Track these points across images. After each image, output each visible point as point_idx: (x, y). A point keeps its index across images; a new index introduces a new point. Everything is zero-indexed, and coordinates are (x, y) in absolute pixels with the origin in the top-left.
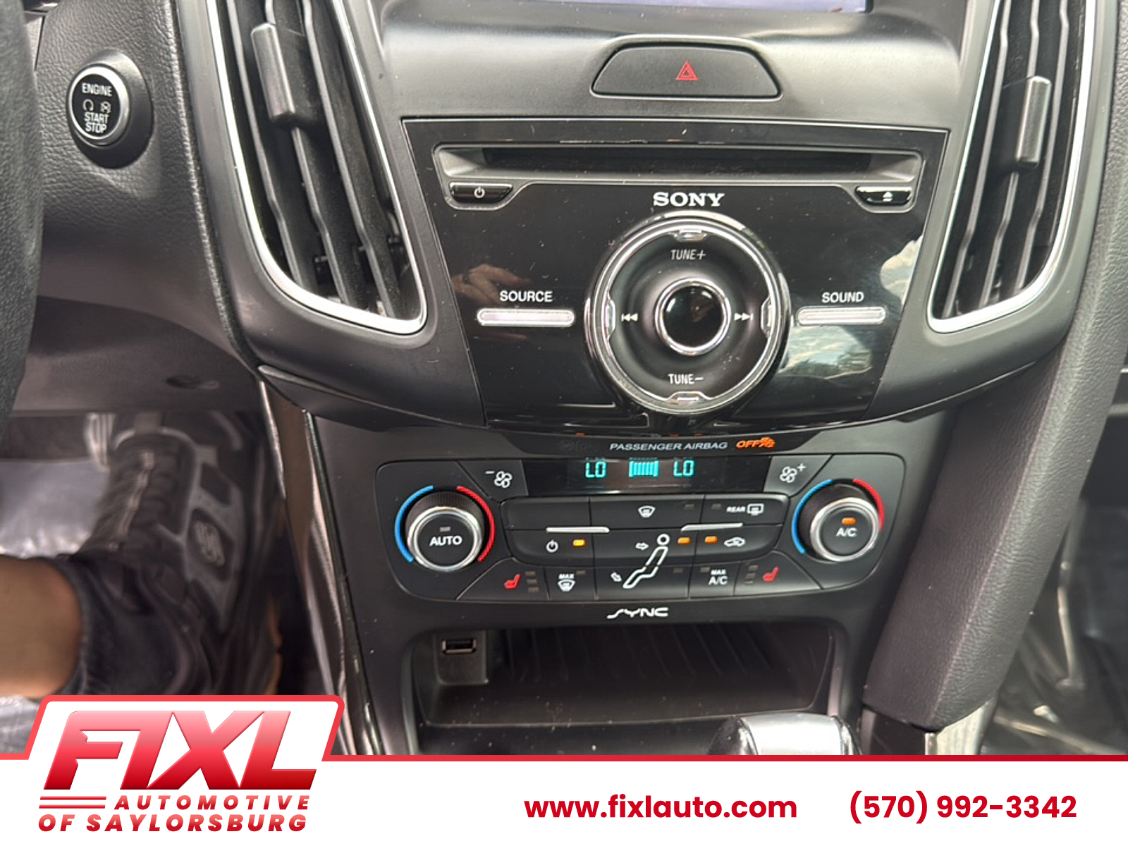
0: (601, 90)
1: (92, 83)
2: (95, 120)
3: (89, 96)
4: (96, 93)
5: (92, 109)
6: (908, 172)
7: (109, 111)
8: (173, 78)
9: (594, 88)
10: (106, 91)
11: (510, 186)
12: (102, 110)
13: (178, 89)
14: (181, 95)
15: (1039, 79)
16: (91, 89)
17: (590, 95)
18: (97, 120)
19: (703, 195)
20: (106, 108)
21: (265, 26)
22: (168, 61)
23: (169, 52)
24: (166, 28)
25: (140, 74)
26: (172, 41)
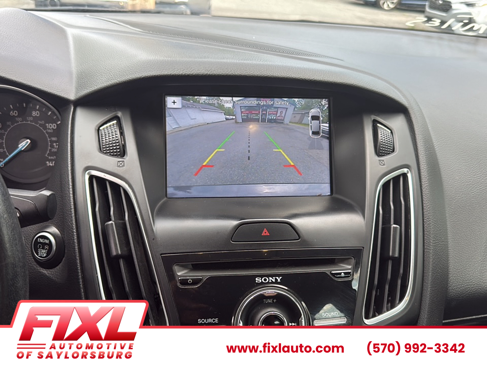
0: (234, 241)
1: (42, 238)
2: (42, 252)
3: (40, 243)
4: (43, 242)
5: (41, 248)
6: (350, 265)
7: (48, 249)
8: (74, 242)
9: (232, 240)
10: (47, 241)
11: (202, 278)
12: (45, 248)
13: (76, 246)
14: (77, 248)
15: (395, 226)
16: (41, 240)
17: (231, 242)
18: (43, 252)
19: (274, 278)
20: (47, 247)
21: (110, 222)
22: (73, 235)
23: (73, 232)
24: (72, 223)
25: (60, 235)
26: (75, 228)
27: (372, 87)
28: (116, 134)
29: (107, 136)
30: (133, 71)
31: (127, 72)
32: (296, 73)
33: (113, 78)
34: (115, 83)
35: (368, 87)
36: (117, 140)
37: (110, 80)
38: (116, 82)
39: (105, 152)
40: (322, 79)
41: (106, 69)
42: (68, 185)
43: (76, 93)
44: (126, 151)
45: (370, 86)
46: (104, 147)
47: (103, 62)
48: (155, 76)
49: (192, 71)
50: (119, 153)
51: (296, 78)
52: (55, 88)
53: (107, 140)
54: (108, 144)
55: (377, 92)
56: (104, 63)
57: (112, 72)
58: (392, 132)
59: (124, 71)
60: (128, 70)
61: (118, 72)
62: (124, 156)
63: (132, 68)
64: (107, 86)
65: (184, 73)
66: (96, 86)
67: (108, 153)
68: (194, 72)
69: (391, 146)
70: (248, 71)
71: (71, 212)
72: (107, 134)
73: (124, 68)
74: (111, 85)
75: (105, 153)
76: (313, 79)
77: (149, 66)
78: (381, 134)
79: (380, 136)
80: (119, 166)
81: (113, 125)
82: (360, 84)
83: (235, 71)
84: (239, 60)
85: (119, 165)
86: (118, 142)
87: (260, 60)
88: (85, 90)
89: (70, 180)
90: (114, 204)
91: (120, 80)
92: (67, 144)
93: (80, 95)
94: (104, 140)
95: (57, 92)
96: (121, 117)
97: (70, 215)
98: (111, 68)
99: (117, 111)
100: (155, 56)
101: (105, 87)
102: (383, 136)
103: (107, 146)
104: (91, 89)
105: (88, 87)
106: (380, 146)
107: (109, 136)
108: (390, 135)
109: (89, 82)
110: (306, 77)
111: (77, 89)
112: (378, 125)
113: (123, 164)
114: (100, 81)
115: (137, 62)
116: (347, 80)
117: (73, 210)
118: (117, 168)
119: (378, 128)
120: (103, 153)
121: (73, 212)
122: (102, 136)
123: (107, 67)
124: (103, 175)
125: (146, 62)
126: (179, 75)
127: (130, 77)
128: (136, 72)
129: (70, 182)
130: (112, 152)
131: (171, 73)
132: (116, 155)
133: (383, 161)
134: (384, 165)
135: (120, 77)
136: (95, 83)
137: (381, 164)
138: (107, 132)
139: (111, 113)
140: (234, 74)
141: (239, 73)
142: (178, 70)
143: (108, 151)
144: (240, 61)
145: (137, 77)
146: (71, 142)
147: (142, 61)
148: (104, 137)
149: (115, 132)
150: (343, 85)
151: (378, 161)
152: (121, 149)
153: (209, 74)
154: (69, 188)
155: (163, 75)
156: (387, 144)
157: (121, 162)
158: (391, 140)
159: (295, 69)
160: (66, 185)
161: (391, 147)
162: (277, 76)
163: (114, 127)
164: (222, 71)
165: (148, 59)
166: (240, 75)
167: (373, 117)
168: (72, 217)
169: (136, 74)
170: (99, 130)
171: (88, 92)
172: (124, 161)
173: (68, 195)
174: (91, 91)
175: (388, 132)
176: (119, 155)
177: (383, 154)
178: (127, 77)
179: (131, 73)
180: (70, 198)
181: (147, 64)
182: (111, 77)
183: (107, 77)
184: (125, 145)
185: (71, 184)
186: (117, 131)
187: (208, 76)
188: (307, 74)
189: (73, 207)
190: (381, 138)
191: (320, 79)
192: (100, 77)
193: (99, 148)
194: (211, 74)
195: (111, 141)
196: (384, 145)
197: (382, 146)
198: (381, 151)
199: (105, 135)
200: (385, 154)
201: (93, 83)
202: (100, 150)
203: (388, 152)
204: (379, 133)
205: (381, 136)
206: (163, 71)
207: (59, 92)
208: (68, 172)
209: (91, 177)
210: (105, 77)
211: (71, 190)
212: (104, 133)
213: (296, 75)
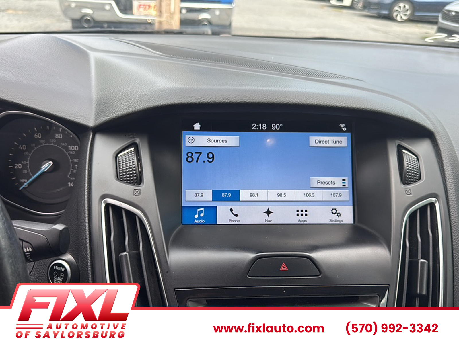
0: (251, 276)
1: (58, 266)
2: (58, 279)
3: (56, 270)
4: (59, 270)
5: (57, 275)
6: (374, 303)
7: (63, 277)
8: (88, 272)
9: (249, 275)
10: (63, 270)
12: (61, 276)
13: (90, 277)
14: (91, 279)
15: (422, 260)
16: (57, 268)
17: (248, 277)
18: (58, 280)
20: (62, 275)
21: (125, 253)
22: (86, 266)
23: (87, 263)
24: (87, 253)
25: (76, 263)
26: (89, 258)
27: (397, 112)
28: (133, 162)
29: (124, 164)
30: (151, 100)
31: (145, 100)
32: (317, 100)
33: (131, 106)
34: (132, 111)
35: (393, 113)
36: (134, 167)
37: (128, 108)
38: (134, 110)
39: (122, 179)
40: (344, 106)
41: (124, 96)
42: (84, 214)
43: (95, 119)
44: (142, 178)
45: (395, 111)
46: (121, 174)
47: (122, 89)
48: (172, 104)
49: (209, 99)
50: (135, 181)
51: (317, 104)
52: (74, 115)
53: (124, 167)
54: (125, 172)
55: (402, 117)
56: (124, 90)
57: (130, 100)
58: (418, 159)
59: (142, 99)
60: (146, 98)
61: (136, 100)
62: (140, 184)
63: (151, 96)
64: (125, 114)
65: (201, 101)
66: (115, 113)
67: (125, 180)
68: (212, 100)
69: (418, 173)
70: (266, 99)
71: (86, 241)
72: (124, 161)
73: (142, 96)
74: (129, 113)
75: (122, 181)
76: (335, 105)
77: (167, 94)
78: (407, 161)
79: (405, 163)
80: (135, 195)
81: (130, 153)
82: (385, 110)
83: (253, 99)
84: (257, 87)
85: (135, 193)
86: (135, 169)
87: (280, 87)
88: (104, 117)
89: (86, 208)
90: (129, 233)
91: (138, 108)
92: (85, 171)
93: (98, 122)
94: (121, 167)
95: (76, 118)
96: (139, 143)
97: (85, 245)
98: (130, 95)
99: (135, 137)
100: (173, 83)
101: (123, 115)
102: (409, 163)
103: (124, 174)
104: (109, 116)
105: (107, 114)
106: (406, 174)
107: (126, 164)
108: (417, 162)
109: (108, 109)
110: (328, 104)
111: (97, 115)
112: (403, 151)
113: (139, 192)
114: (118, 109)
115: (155, 90)
116: (371, 106)
117: (88, 239)
118: (133, 196)
119: (403, 155)
120: (119, 181)
121: (88, 242)
122: (119, 164)
123: (125, 94)
124: (119, 204)
125: (164, 90)
126: (197, 103)
127: (148, 105)
128: (154, 100)
129: (86, 211)
130: (129, 180)
131: (189, 101)
132: (132, 183)
133: (410, 189)
134: (410, 194)
135: (138, 105)
136: (114, 111)
137: (407, 193)
138: (124, 159)
139: (130, 140)
140: (252, 101)
141: (257, 100)
142: (196, 98)
143: (125, 179)
144: (259, 88)
145: (155, 105)
146: (88, 169)
147: (160, 88)
148: (121, 165)
149: (133, 159)
150: (367, 111)
151: (404, 190)
152: (138, 177)
153: (226, 102)
154: (85, 217)
155: (180, 104)
156: (413, 172)
157: (137, 191)
158: (417, 167)
159: (316, 95)
160: (82, 213)
161: (418, 175)
162: (297, 102)
163: (132, 154)
164: (240, 99)
165: (166, 87)
166: (259, 102)
167: (398, 142)
168: (86, 247)
169: (153, 103)
170: (116, 156)
171: (107, 120)
172: (140, 189)
173: (83, 224)
174: (110, 119)
175: (414, 158)
176: (136, 183)
177: (409, 182)
178: (145, 105)
179: (149, 101)
180: (86, 227)
181: (165, 92)
182: (129, 104)
183: (125, 105)
184: (141, 172)
185: (87, 212)
186: (134, 158)
187: (226, 104)
188: (328, 101)
189: (88, 236)
190: (407, 165)
191: (342, 105)
192: (118, 104)
193: (116, 175)
194: (228, 102)
195: (128, 169)
196: (410, 173)
197: (408, 173)
198: (407, 179)
199: (123, 162)
200: (412, 182)
201: (112, 110)
202: (117, 177)
203: (415, 180)
204: (405, 160)
205: (407, 162)
206: (181, 99)
207: (78, 119)
208: (85, 200)
209: (108, 206)
210: (123, 105)
211: (87, 218)
212: (121, 161)
213: (316, 101)
